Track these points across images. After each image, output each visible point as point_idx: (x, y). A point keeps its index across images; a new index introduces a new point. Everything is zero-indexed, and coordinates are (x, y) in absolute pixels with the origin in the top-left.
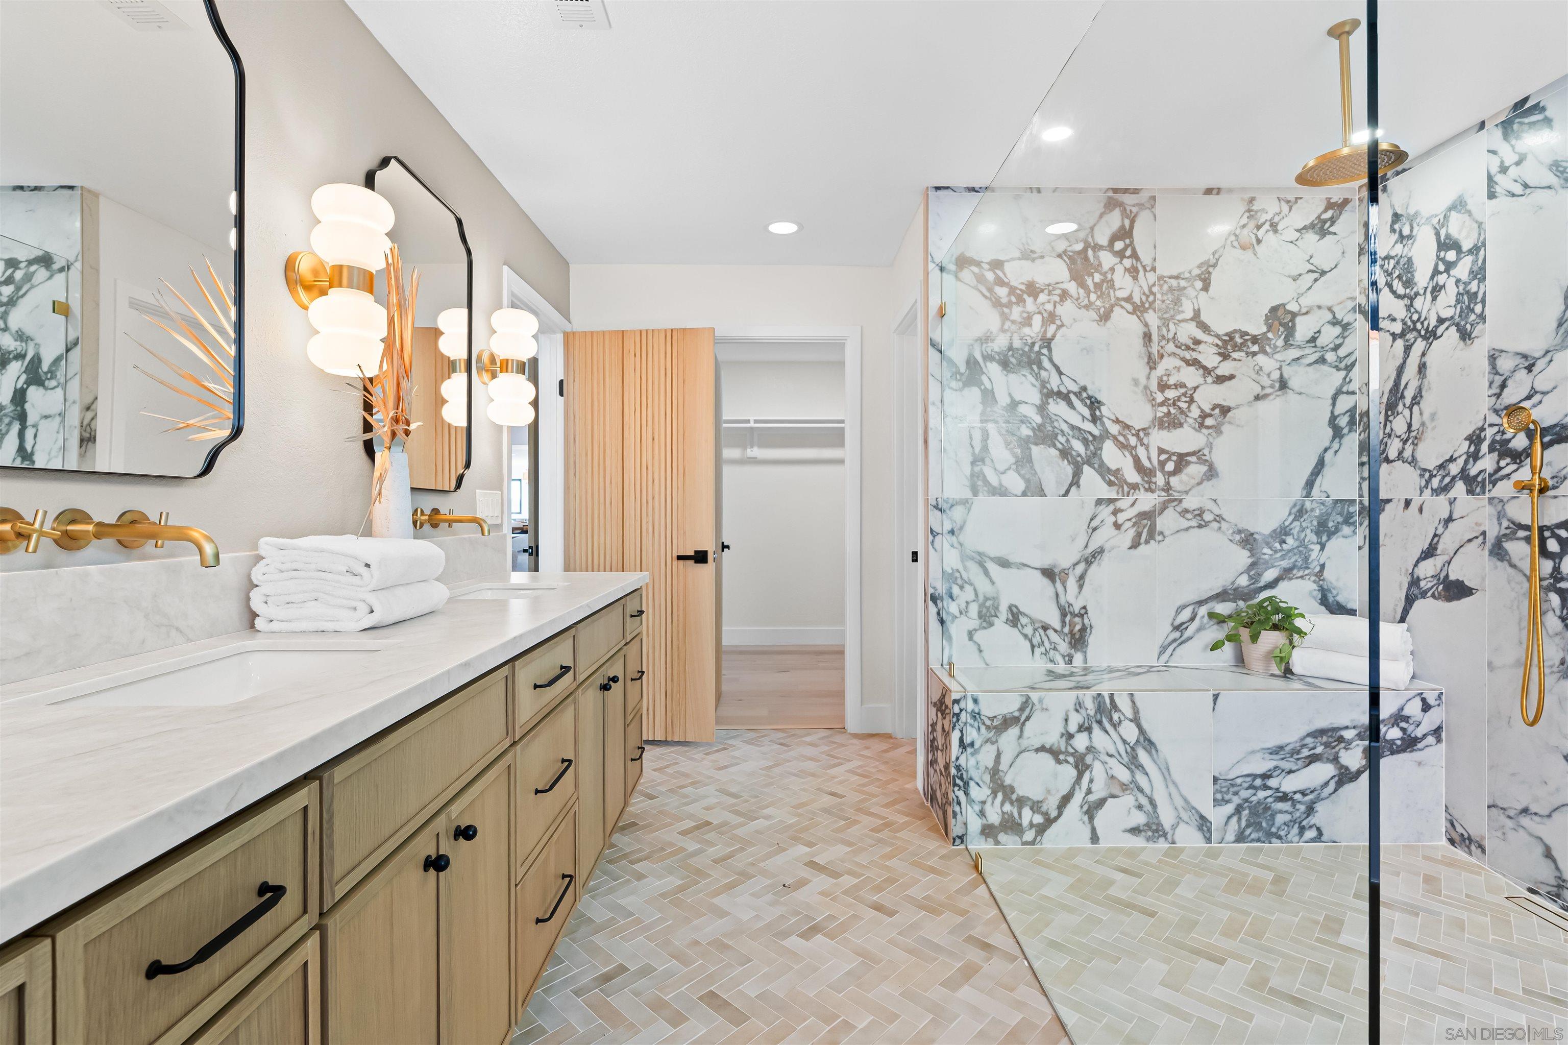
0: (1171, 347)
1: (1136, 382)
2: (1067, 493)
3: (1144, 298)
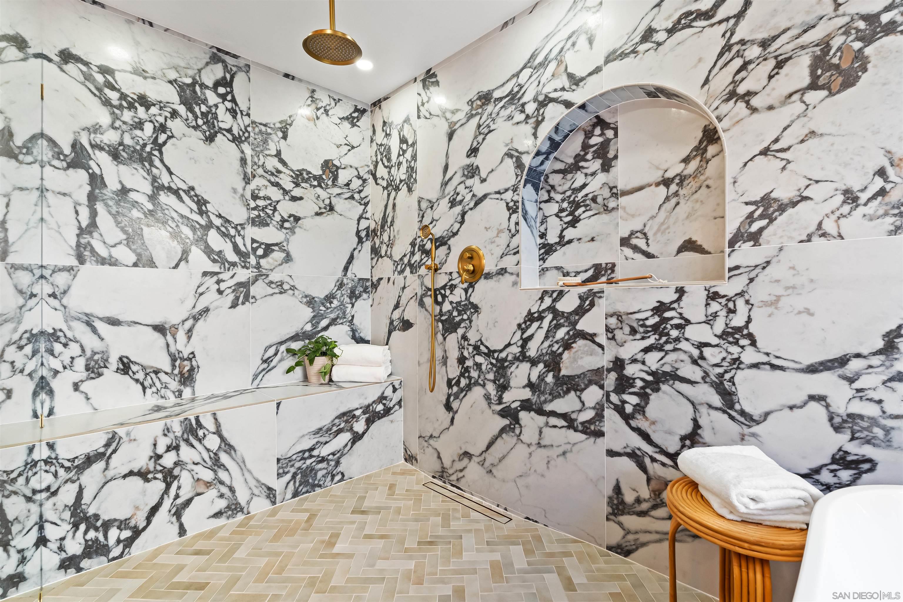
0: (260, 171)
1: (235, 191)
2: (176, 266)
3: (241, 133)
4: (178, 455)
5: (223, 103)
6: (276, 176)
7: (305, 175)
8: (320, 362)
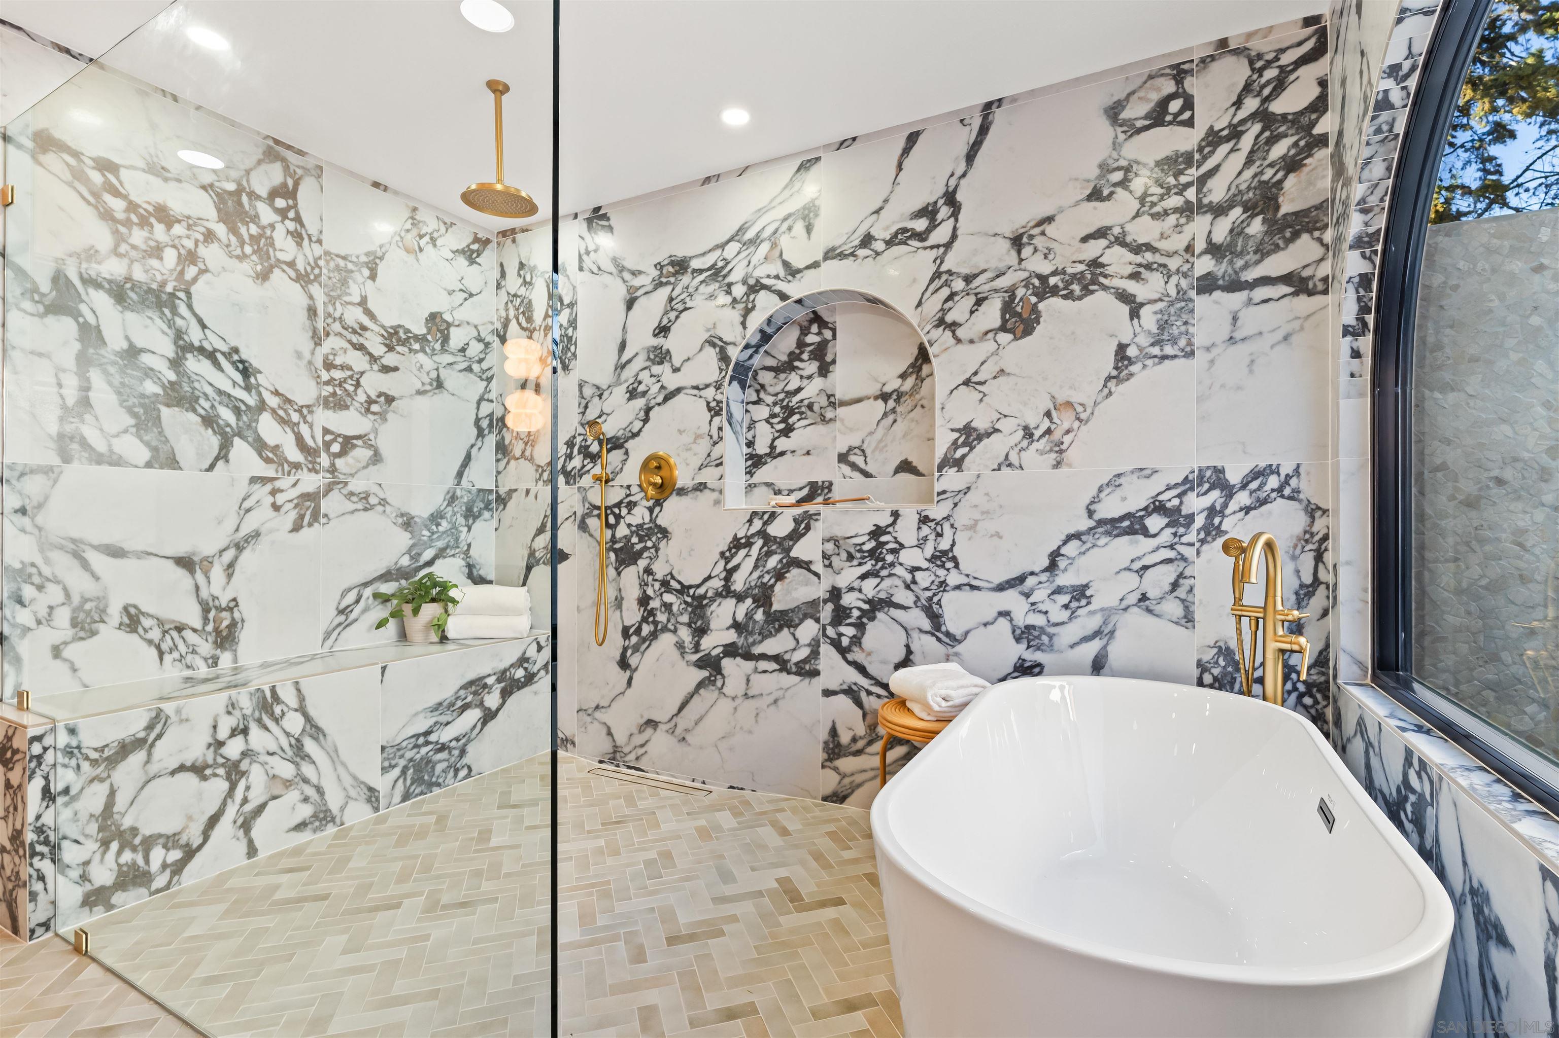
0: (337, 327)
1: (299, 355)
2: (211, 468)
3: (309, 269)
4: (246, 741)
5: (282, 222)
6: (360, 335)
7: (402, 335)
8: (430, 611)
